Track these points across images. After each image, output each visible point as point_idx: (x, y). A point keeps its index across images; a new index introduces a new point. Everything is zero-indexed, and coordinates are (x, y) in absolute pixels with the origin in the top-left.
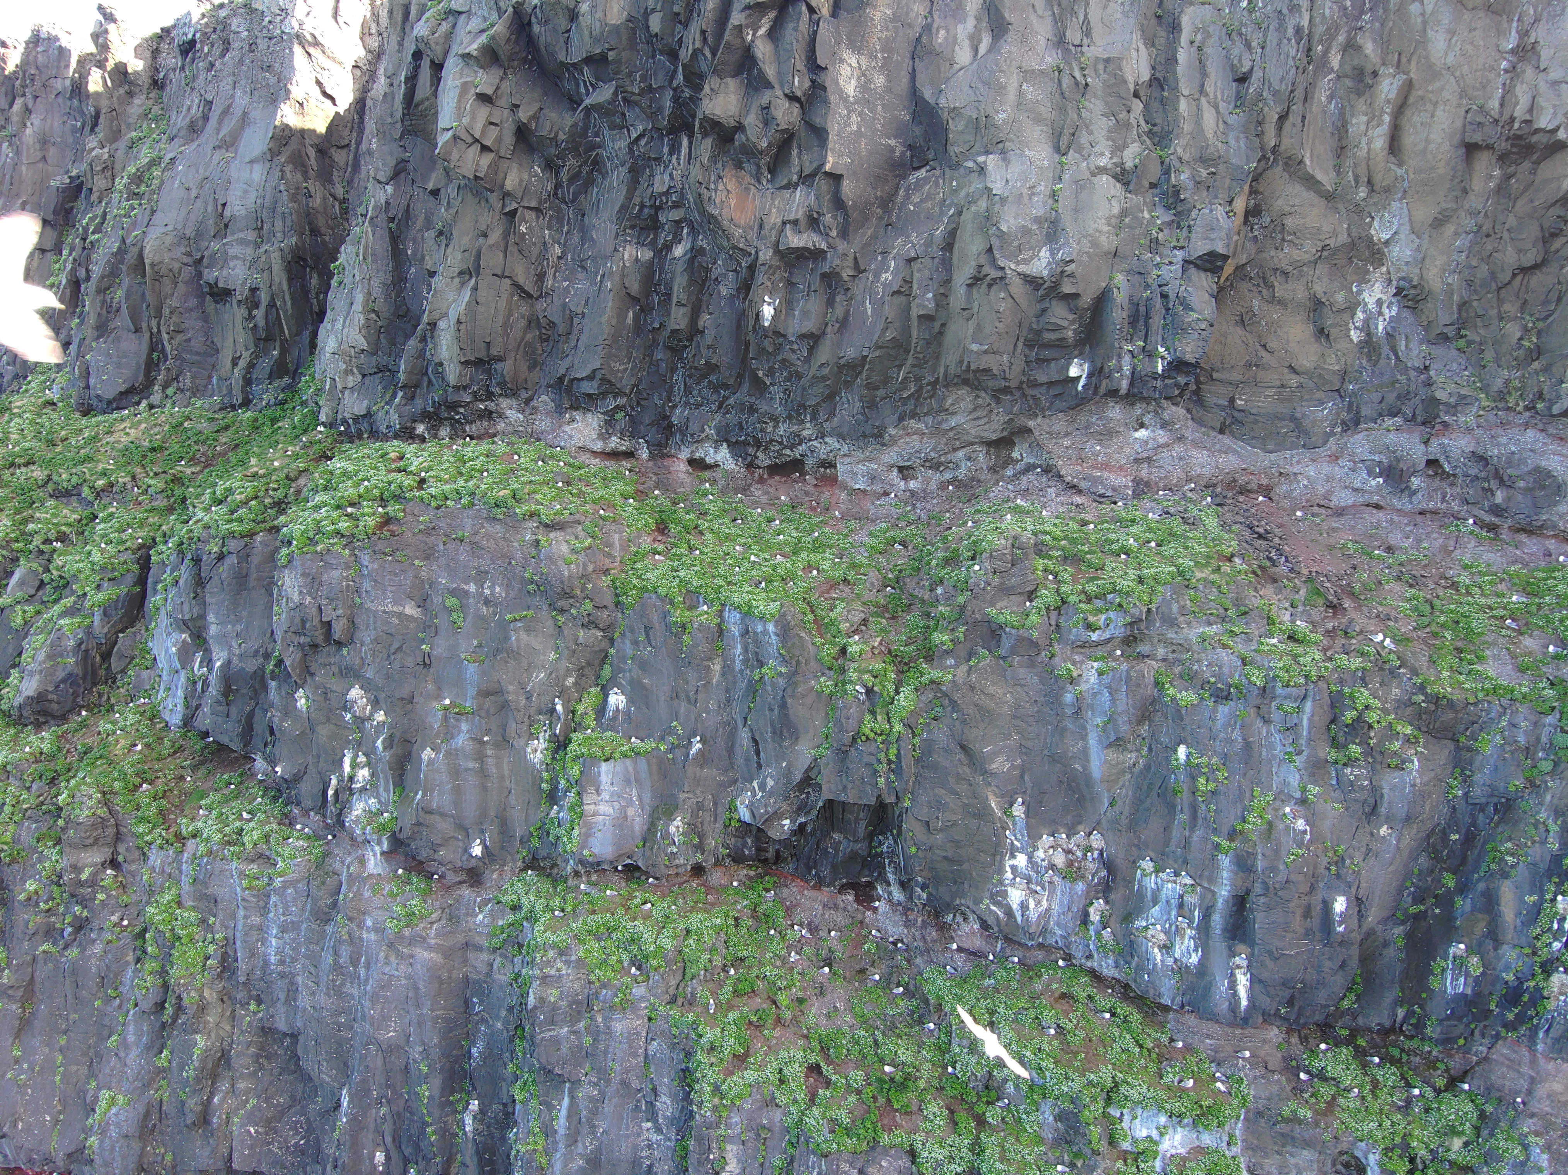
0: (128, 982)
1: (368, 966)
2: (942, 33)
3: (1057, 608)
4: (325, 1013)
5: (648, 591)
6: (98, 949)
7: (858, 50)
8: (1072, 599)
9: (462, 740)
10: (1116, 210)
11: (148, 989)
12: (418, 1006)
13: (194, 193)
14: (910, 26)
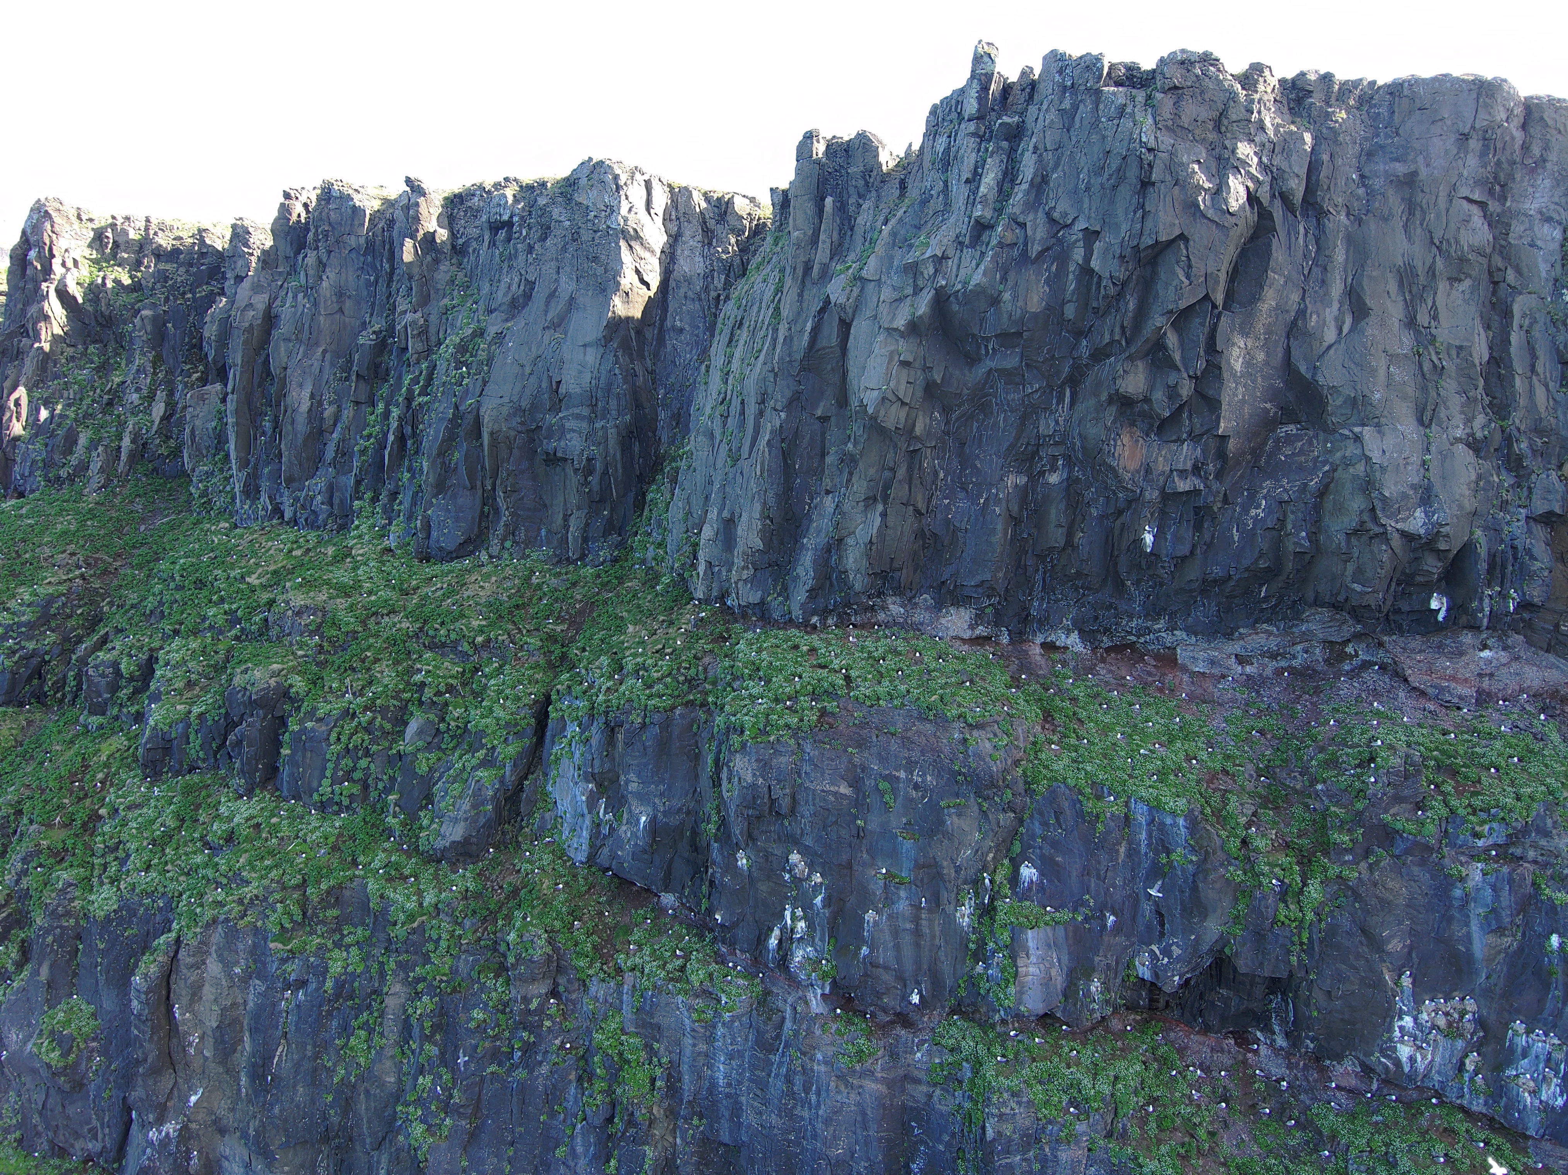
0: (572, 1099)
1: (818, 1094)
2: (1314, 317)
3: (1447, 819)
4: (776, 1131)
5: (1057, 780)
6: (544, 1069)
7: (1245, 334)
8: (1461, 812)
9: (903, 906)
10: (1473, 477)
11: (597, 1106)
12: (865, 1128)
13: (528, 370)
14: (1287, 311)
